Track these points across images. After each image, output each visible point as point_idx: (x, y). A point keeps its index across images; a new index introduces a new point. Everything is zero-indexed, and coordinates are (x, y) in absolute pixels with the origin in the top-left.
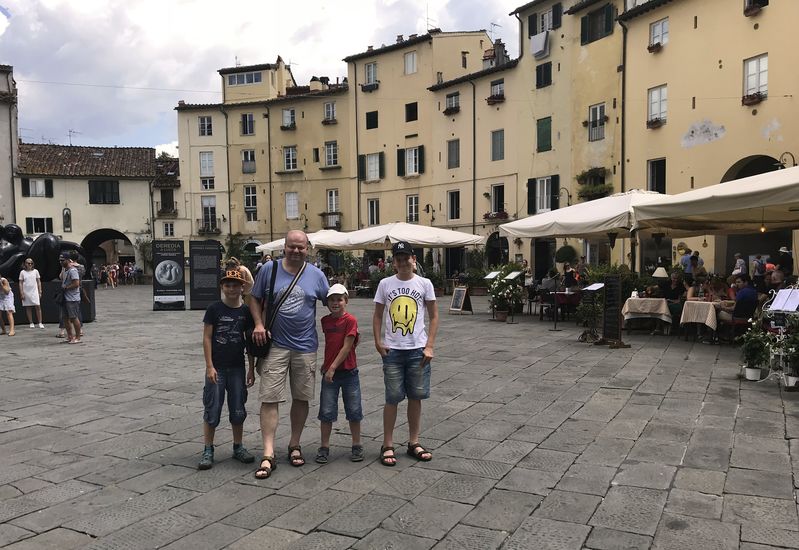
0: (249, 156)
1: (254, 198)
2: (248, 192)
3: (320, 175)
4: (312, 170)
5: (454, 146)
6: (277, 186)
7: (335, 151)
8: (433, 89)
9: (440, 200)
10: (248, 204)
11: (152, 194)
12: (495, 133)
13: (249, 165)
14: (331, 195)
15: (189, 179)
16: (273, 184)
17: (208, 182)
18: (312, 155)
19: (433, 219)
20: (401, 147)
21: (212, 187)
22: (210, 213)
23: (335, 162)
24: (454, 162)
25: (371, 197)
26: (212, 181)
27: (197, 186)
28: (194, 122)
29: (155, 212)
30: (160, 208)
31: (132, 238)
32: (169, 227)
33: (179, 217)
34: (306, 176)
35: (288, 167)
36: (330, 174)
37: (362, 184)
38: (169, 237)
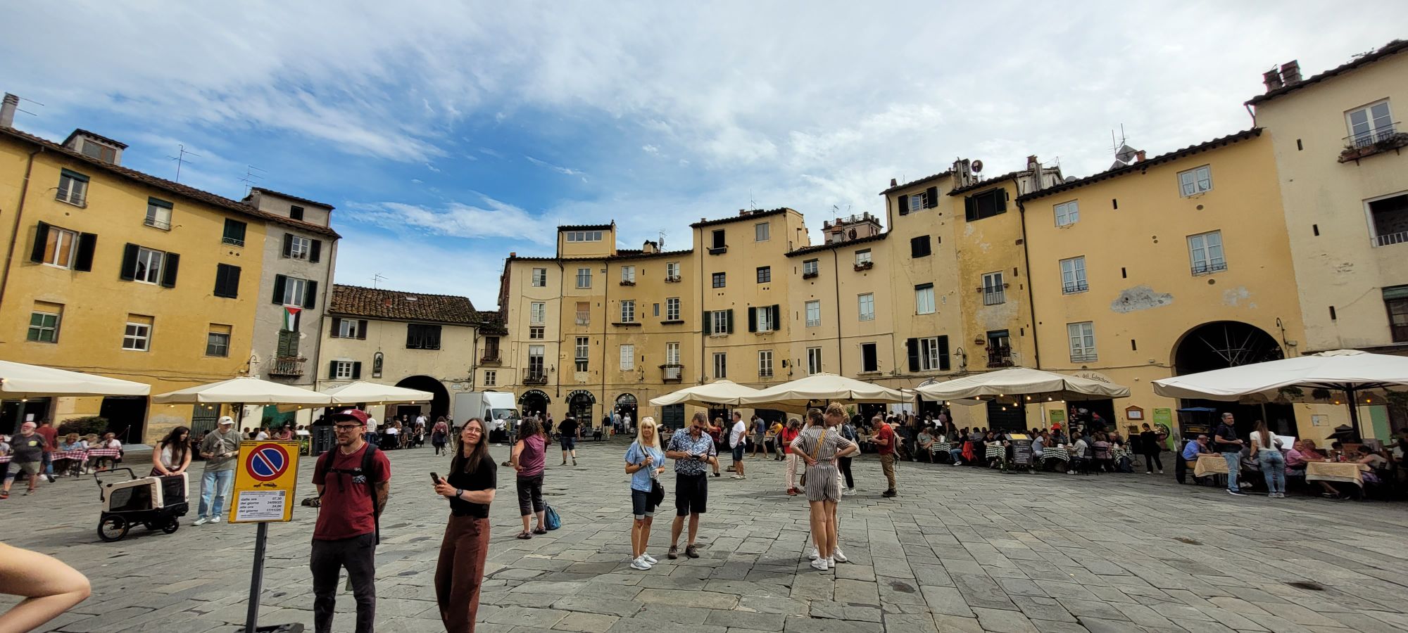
1: (586, 349)
2: (579, 343)
3: (661, 329)
4: (650, 323)
6: (611, 338)
7: (677, 306)
8: (790, 255)
10: (579, 355)
11: (476, 341)
14: (671, 348)
15: (517, 326)
16: (608, 336)
17: (537, 332)
18: (652, 308)
20: (751, 306)
21: (541, 336)
22: (536, 363)
23: (677, 317)
25: (717, 351)
26: (541, 331)
27: (525, 335)
28: (528, 273)
29: (478, 360)
30: (483, 355)
32: (491, 376)
33: (503, 365)
34: (643, 329)
35: (625, 319)
36: (670, 328)
37: (707, 338)
38: (490, 387)
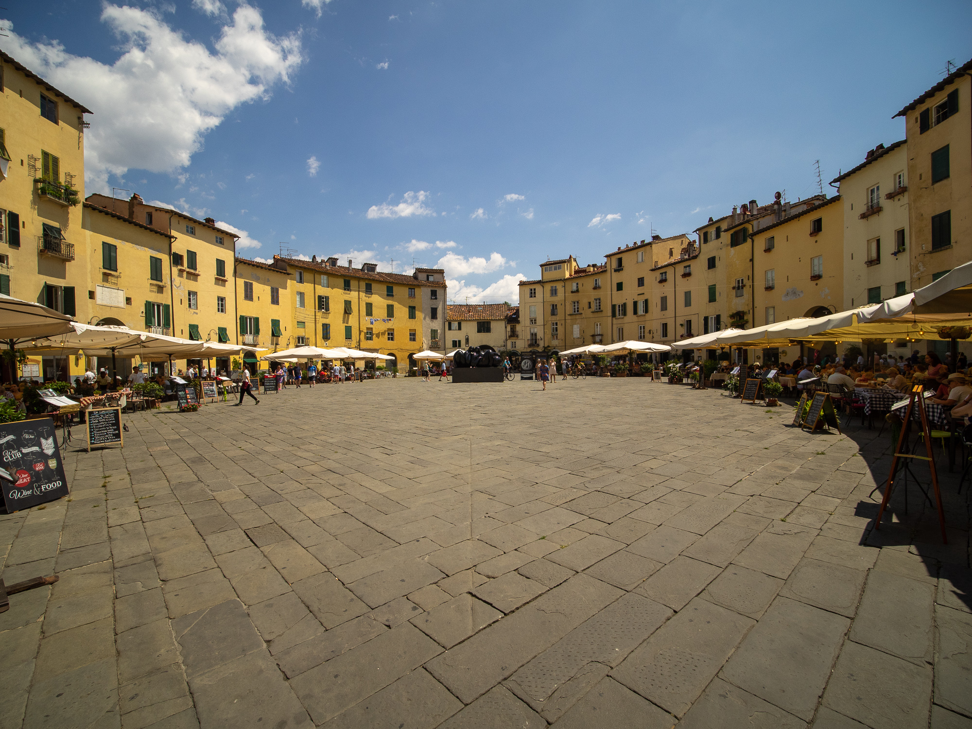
0: (554, 308)
1: (556, 328)
2: (553, 325)
3: (591, 315)
4: (587, 313)
5: (664, 300)
6: (568, 322)
7: (599, 303)
8: (652, 270)
9: (657, 327)
10: (553, 331)
11: (506, 327)
12: (686, 293)
13: (554, 312)
14: (597, 325)
15: (524, 318)
16: (566, 321)
18: (587, 306)
19: (653, 337)
20: (635, 300)
21: (535, 323)
22: (534, 336)
23: (600, 308)
24: (664, 307)
25: (619, 326)
26: (535, 320)
27: (528, 322)
28: (527, 290)
30: (510, 334)
31: (496, 349)
32: (514, 343)
33: (518, 338)
34: (583, 316)
35: (575, 311)
36: (596, 315)
37: (614, 318)
38: (514, 349)
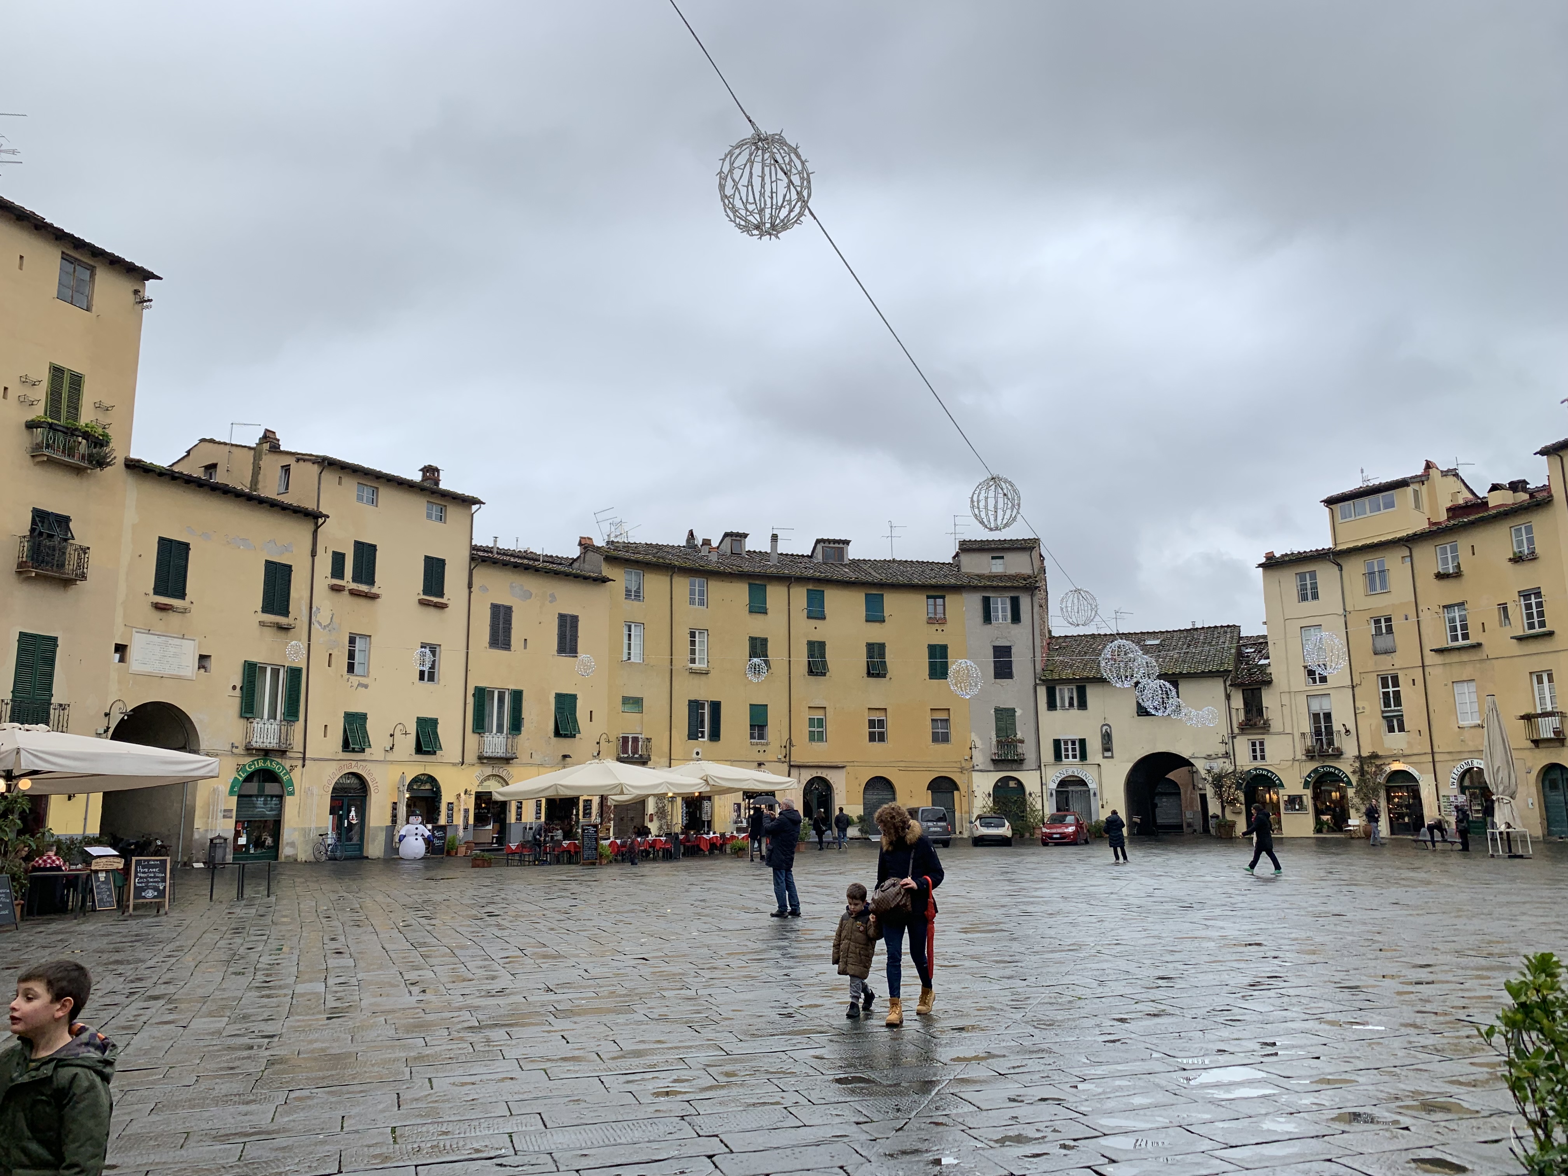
0: (1383, 629)
1: (1397, 694)
2: (1385, 685)
3: (1516, 648)
4: (1498, 640)
6: (1436, 672)
7: (1540, 605)
10: (1387, 704)
11: (1228, 697)
13: (1384, 642)
14: (1540, 681)
15: (1285, 670)
16: (1427, 669)
17: (1316, 674)
18: (1498, 618)
21: (1324, 681)
22: (1322, 722)
23: (1542, 625)
26: (1323, 672)
27: (1300, 680)
28: (1289, 580)
29: (1235, 725)
30: (1242, 717)
31: (1201, 766)
32: (1258, 748)
33: (1272, 730)
34: (1487, 651)
35: (1454, 639)
36: (1533, 646)
38: (1258, 763)
